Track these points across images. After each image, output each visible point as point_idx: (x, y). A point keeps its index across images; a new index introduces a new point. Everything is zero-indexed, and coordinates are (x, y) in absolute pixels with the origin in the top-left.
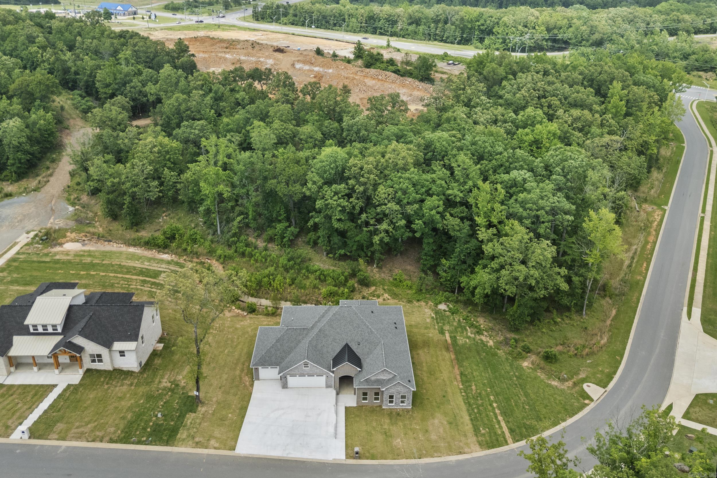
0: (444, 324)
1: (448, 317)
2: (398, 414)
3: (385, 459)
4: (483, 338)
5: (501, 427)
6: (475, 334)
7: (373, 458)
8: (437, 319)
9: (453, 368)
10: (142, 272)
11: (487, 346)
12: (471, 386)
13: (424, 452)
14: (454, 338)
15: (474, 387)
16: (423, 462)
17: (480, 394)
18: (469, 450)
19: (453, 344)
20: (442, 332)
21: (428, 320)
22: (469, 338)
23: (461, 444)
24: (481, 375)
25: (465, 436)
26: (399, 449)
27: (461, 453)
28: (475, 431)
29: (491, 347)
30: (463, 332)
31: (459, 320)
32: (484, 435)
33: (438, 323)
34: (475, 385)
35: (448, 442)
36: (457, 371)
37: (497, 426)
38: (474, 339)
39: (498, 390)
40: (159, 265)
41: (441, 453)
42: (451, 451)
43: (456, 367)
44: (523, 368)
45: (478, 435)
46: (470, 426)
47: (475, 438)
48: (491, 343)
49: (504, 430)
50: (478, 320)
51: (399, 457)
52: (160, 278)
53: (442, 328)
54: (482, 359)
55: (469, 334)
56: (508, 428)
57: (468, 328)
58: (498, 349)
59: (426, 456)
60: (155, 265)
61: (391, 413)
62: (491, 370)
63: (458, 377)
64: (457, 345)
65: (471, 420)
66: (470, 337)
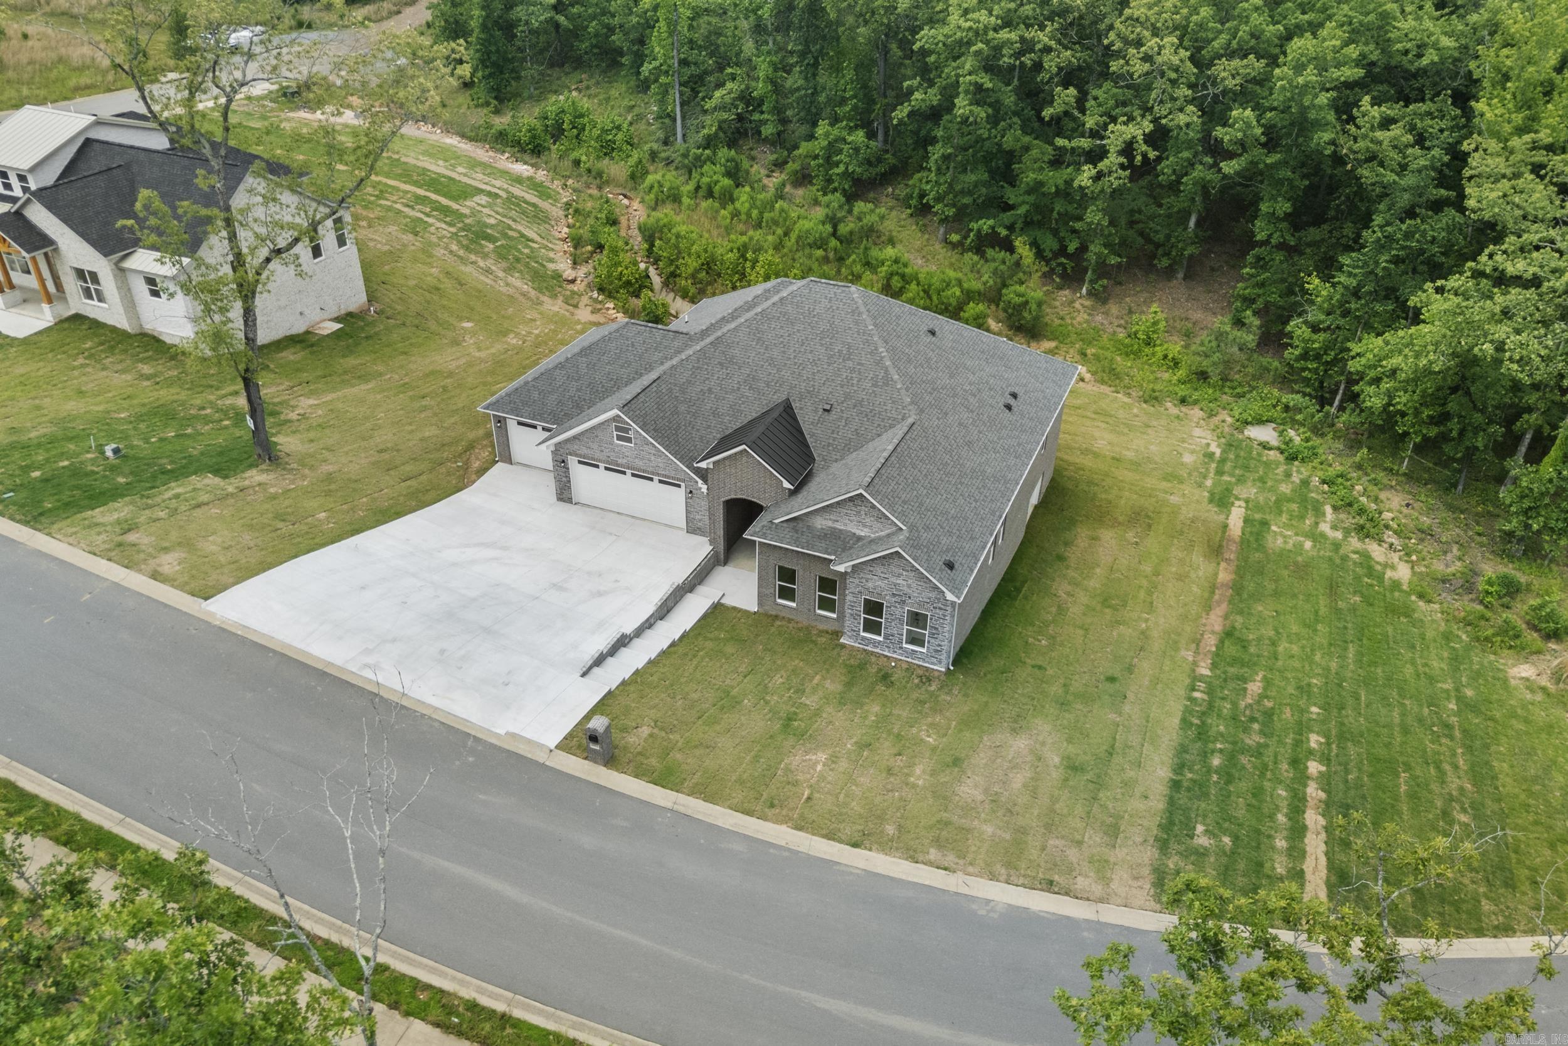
0: (1241, 480)
1: (1267, 464)
2: (885, 677)
3: (710, 798)
4: (1377, 552)
5: (1296, 852)
6: (1347, 532)
7: (664, 778)
8: (1223, 461)
9: (1208, 608)
10: (434, 183)
11: (1380, 578)
12: (1245, 680)
13: (890, 829)
14: (1256, 528)
15: (1255, 687)
16: (862, 865)
17: (1269, 714)
18: (1097, 890)
19: (1244, 542)
20: (1222, 500)
21: (1188, 459)
22: (1318, 538)
23: (1073, 854)
24: (1309, 659)
25: (1113, 832)
26: (796, 783)
27: (1049, 886)
28: (1167, 826)
29: (1396, 585)
30: (1302, 517)
31: (1305, 483)
32: (1201, 854)
33: (1220, 472)
34: (1268, 683)
35: (1023, 831)
36: (1215, 621)
37: (1281, 843)
38: (1337, 546)
39: (1355, 721)
40: (487, 179)
41: (962, 855)
42: (1008, 865)
43: (1218, 612)
44: (1505, 681)
45: (1174, 846)
46: (1158, 804)
47: (1149, 854)
48: (1403, 573)
49: (1308, 866)
50: (1383, 495)
51: (770, 812)
52: (468, 203)
53: (1228, 490)
54: (1338, 611)
55: (1325, 527)
56: (1331, 866)
57: (1328, 509)
58: (1421, 596)
59: (886, 846)
60: (480, 176)
61: (862, 666)
62: (1360, 654)
63: (1210, 642)
64: (1261, 548)
65: (1176, 785)
66: (1323, 535)
